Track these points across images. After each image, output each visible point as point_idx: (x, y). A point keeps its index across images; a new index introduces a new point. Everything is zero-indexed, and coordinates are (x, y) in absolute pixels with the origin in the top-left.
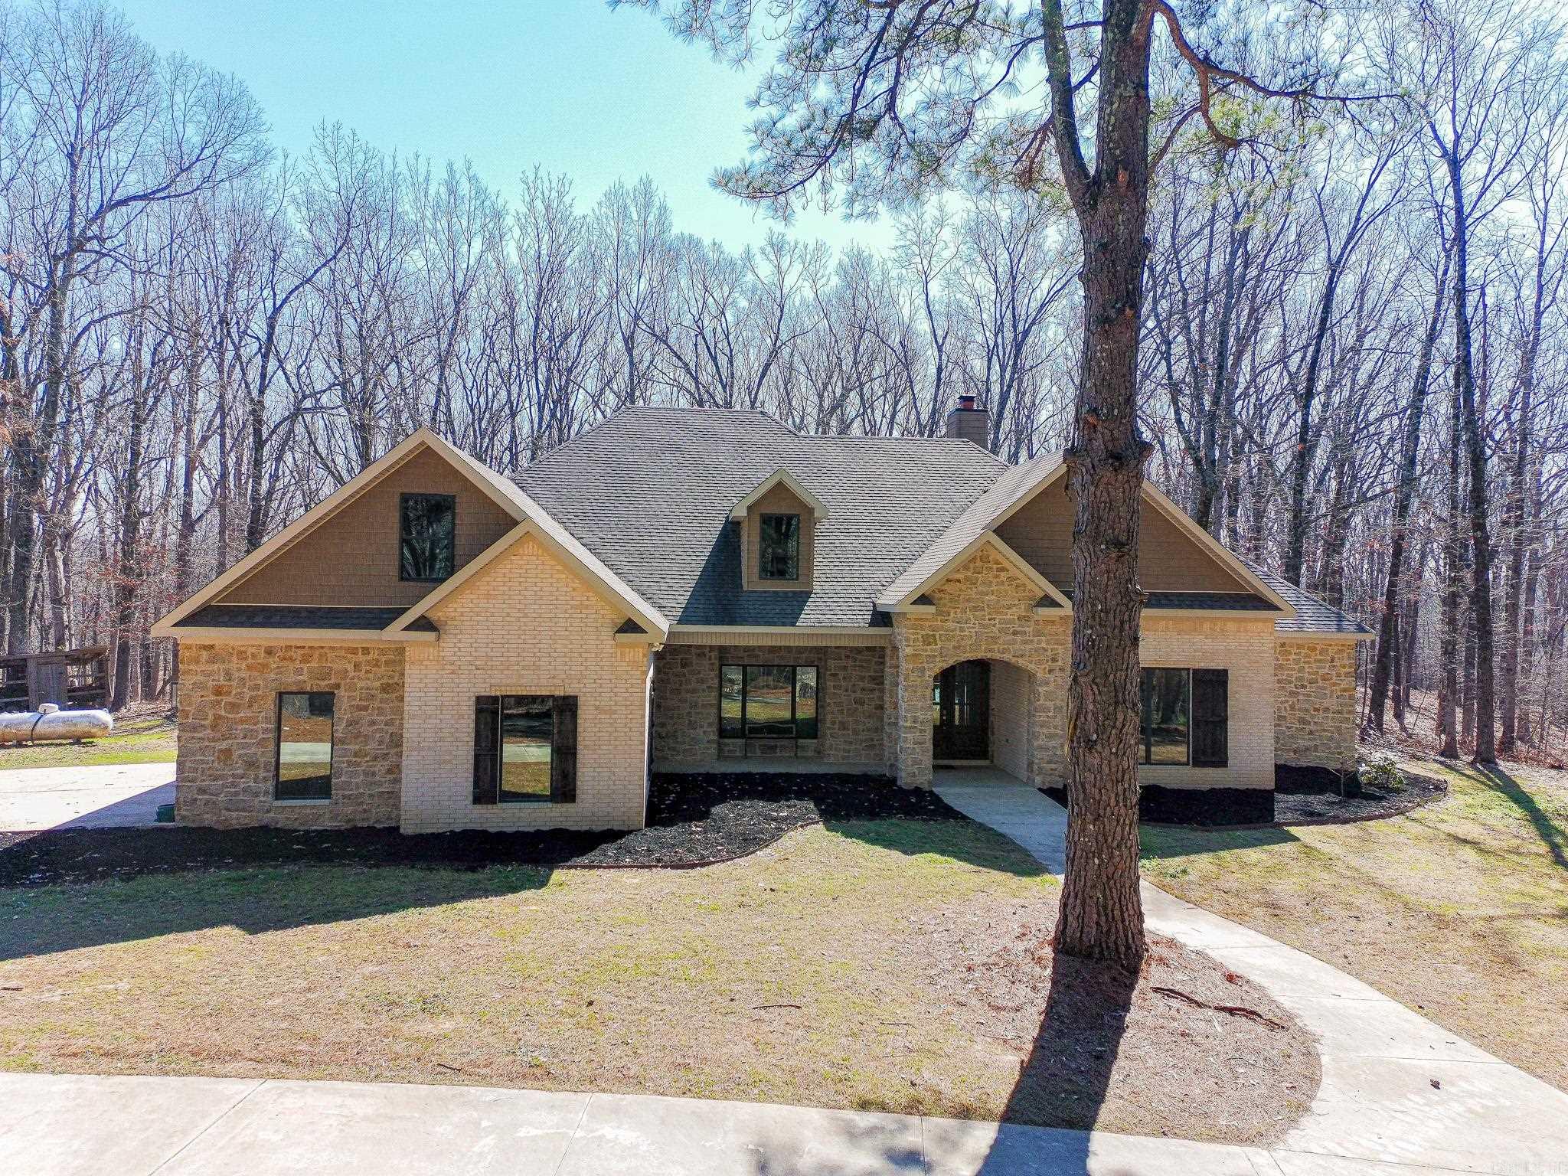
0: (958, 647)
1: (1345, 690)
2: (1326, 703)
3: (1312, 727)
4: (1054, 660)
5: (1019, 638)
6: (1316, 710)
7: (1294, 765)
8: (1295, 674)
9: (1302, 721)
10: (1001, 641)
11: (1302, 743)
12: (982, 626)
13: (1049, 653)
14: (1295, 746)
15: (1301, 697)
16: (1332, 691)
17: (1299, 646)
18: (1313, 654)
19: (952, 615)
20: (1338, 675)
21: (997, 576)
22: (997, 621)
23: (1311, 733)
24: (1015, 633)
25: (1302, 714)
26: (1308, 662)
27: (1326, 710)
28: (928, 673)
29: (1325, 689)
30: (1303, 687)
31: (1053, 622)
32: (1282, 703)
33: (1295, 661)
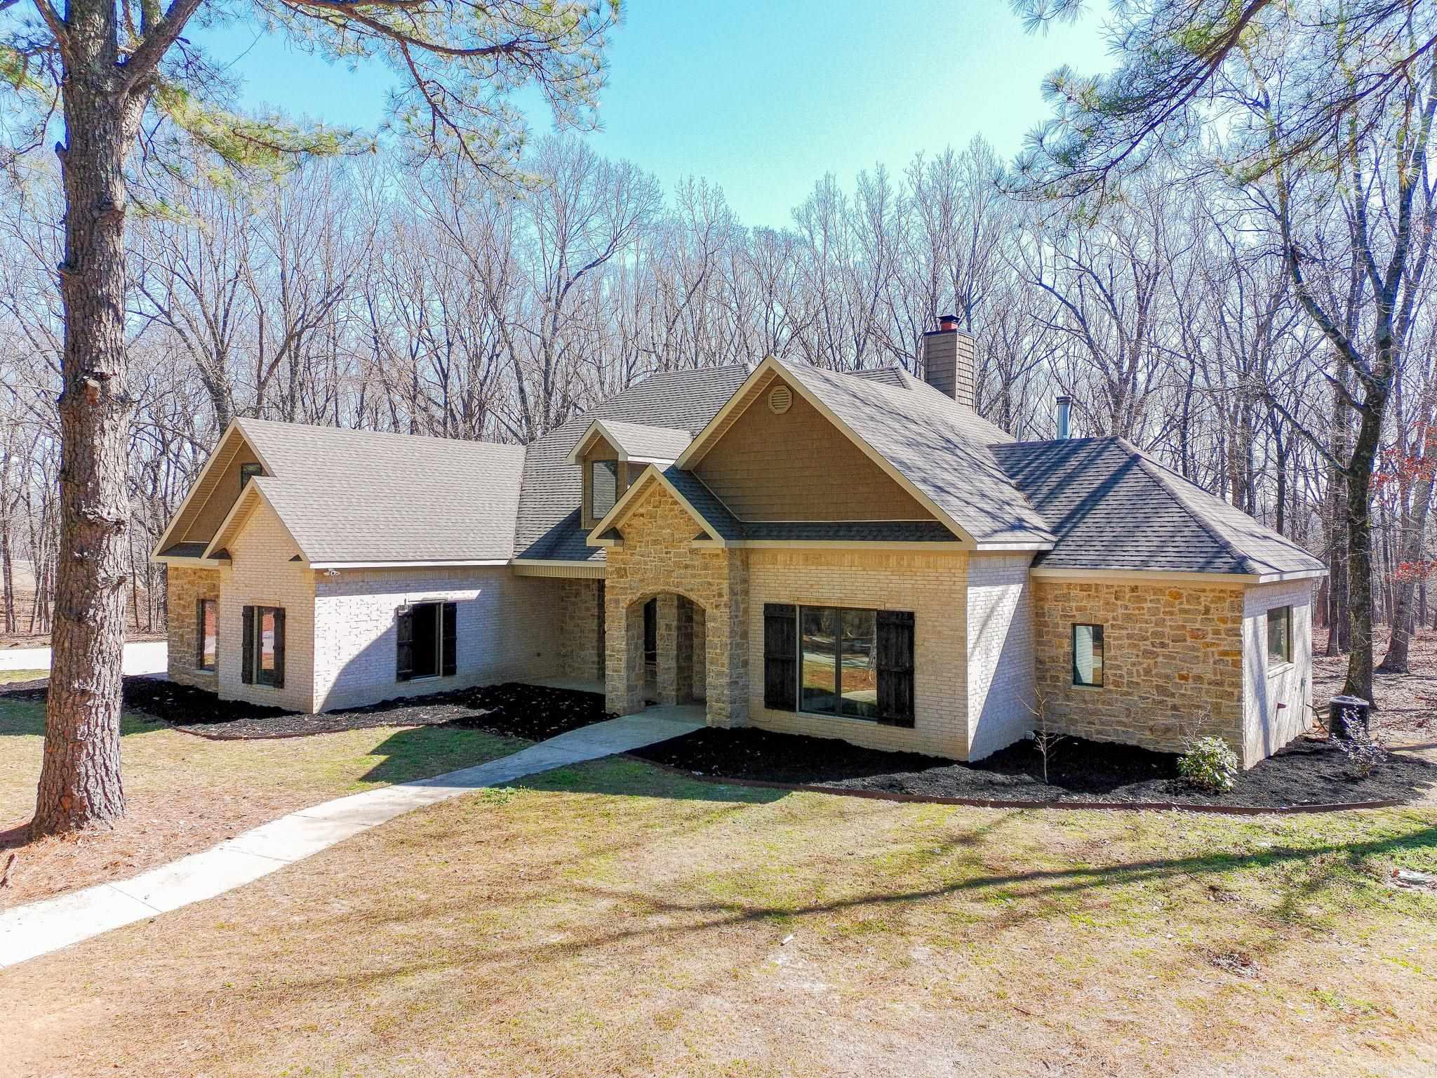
0: (642, 581)
1: (1225, 653)
2: (1197, 669)
3: (1177, 701)
4: (720, 595)
5: (689, 571)
6: (1182, 677)
7: (1151, 748)
8: (1151, 628)
9: (1161, 690)
10: (675, 574)
11: (1162, 720)
12: (661, 560)
13: (715, 588)
14: (1151, 723)
15: (1160, 659)
16: (1206, 655)
17: (1160, 591)
18: (1177, 602)
19: (638, 549)
20: (1217, 632)
21: (672, 510)
22: (672, 555)
23: (1174, 708)
24: (686, 567)
25: (1161, 682)
26: (1171, 613)
27: (1198, 678)
28: (621, 605)
29: (1197, 650)
30: (1163, 645)
31: (717, 555)
32: (1134, 664)
33: (1154, 612)
